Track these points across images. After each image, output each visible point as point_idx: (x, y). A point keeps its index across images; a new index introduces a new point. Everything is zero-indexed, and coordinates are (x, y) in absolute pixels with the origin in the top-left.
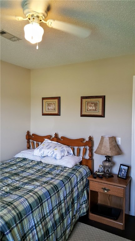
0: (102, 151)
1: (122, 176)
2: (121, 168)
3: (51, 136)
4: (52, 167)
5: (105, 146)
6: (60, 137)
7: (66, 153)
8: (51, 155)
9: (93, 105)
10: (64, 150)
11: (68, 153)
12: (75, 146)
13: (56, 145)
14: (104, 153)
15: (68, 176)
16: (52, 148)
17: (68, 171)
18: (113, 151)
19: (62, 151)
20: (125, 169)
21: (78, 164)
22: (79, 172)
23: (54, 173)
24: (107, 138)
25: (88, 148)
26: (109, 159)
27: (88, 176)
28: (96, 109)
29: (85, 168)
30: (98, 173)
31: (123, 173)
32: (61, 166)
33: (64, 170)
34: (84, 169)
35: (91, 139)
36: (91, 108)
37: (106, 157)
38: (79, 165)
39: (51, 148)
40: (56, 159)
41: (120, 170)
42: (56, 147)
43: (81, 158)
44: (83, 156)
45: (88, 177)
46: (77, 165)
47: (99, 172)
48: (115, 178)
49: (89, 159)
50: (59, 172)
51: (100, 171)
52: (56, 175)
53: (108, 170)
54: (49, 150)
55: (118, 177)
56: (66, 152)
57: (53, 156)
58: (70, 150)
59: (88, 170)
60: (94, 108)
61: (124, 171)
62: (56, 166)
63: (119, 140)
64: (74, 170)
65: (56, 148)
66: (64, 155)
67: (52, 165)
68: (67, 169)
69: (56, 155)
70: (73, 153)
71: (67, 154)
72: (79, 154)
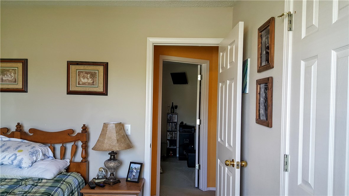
0: (105, 145)
1: (133, 179)
2: (132, 168)
3: (8, 130)
4: (12, 183)
5: (110, 138)
6: (26, 129)
7: (41, 156)
8: (11, 163)
9: (89, 75)
10: (36, 150)
11: (44, 155)
12: (57, 143)
13: (19, 145)
14: (108, 148)
15: (46, 191)
16: (11, 149)
17: (46, 185)
18: (121, 144)
19: (32, 154)
20: (136, 168)
21: (64, 171)
22: (67, 183)
23: (20, 191)
24: (113, 125)
25: (80, 144)
26: (114, 156)
27: (81, 187)
28: (93, 82)
29: (75, 176)
30: (97, 181)
31: (134, 174)
32: (31, 178)
33: (39, 184)
34: (74, 178)
35: (85, 129)
36: (85, 80)
37: (109, 154)
38: (65, 173)
39: (8, 150)
40: (21, 167)
41: (130, 171)
42: (19, 147)
43: (68, 161)
44: (72, 158)
45: (80, 190)
46: (61, 173)
47: (98, 179)
48: (123, 183)
49: (82, 162)
50: (30, 188)
51: (101, 177)
52: (24, 194)
53: (113, 174)
54: (5, 154)
55: (127, 180)
56: (41, 154)
57: (16, 162)
58: (48, 151)
59: (80, 179)
60: (90, 81)
61: (135, 171)
62: (22, 180)
63: (128, 128)
64: (57, 181)
65: (20, 149)
66: (37, 159)
67: (12, 179)
68: (43, 181)
69: (21, 161)
70: (52, 156)
71: (43, 158)
72: (63, 157)
